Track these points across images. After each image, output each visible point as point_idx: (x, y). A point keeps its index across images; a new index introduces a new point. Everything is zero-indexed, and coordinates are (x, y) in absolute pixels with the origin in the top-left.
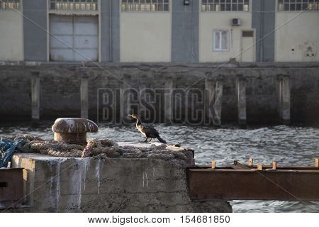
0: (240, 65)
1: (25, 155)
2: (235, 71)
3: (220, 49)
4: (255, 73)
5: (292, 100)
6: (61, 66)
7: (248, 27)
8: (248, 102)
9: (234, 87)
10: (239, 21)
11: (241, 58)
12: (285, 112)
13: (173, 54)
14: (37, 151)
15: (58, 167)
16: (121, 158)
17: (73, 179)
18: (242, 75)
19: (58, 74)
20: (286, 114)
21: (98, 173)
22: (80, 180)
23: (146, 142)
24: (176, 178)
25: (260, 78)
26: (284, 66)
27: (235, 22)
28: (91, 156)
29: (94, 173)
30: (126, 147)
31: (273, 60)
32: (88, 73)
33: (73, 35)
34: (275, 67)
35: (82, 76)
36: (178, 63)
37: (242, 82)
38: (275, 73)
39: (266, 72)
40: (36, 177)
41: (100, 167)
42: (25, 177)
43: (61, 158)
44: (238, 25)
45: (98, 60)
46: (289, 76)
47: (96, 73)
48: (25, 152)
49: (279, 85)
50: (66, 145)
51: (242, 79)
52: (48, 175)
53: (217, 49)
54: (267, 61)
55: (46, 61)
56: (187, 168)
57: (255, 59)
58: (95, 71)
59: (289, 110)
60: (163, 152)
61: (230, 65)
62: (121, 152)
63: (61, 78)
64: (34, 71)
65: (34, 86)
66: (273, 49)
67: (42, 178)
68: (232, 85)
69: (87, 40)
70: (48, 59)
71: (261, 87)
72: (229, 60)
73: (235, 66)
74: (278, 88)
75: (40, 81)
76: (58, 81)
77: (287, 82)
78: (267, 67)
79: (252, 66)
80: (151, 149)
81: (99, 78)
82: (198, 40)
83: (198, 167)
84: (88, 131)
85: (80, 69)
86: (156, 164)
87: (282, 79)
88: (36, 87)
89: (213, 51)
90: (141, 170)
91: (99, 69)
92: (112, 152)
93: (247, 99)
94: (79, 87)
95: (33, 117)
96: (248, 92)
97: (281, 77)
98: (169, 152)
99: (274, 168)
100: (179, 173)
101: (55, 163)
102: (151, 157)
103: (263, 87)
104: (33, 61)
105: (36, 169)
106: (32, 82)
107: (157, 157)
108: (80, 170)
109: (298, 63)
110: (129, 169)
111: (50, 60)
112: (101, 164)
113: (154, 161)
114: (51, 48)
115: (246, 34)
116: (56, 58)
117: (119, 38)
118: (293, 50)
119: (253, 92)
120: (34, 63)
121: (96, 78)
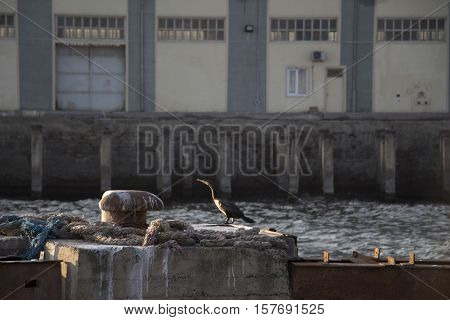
0: (324, 117)
1: (63, 242)
2: (317, 124)
3: (296, 94)
4: (346, 128)
5: (397, 167)
6: (72, 118)
7: (336, 64)
8: (336, 169)
9: (317, 147)
10: (323, 55)
11: (325, 105)
12: (388, 183)
13: (230, 101)
14: (78, 236)
15: (111, 259)
16: (198, 247)
17: (132, 275)
18: (327, 131)
19: (69, 129)
20: (390, 186)
21: (166, 268)
22: (141, 278)
23: (227, 224)
24: (275, 276)
25: (352, 135)
26: (387, 118)
27: (317, 56)
28: (156, 243)
29: (160, 268)
30: (203, 232)
31: (370, 109)
32: (111, 127)
33: (89, 74)
34: (373, 119)
35: (103, 131)
36: (237, 114)
37: (328, 140)
38: (373, 128)
39: (360, 127)
40: (79, 273)
41: (169, 259)
42: (64, 273)
43: (115, 247)
44: (321, 61)
45: (123, 109)
46: (394, 133)
47: (122, 127)
48: (63, 238)
49: (379, 145)
50: (120, 229)
51: (328, 135)
52: (96, 270)
53: (293, 95)
54: (362, 110)
55: (51, 109)
56: (290, 262)
57: (345, 109)
58: (120, 124)
59: (393, 180)
60: (256, 239)
61: (310, 117)
62: (197, 238)
63: (73, 134)
64: (35, 124)
65: (35, 145)
66: (370, 94)
67: (88, 274)
68: (313, 145)
69: (108, 81)
70: (54, 108)
71: (354, 147)
72: (308, 109)
73: (318, 118)
74: (379, 148)
75: (44, 139)
76: (69, 138)
77: (392, 141)
78: (364, 119)
79: (341, 118)
80: (238, 235)
81: (127, 133)
82: (265, 81)
83: (302, 260)
84: (150, 209)
85: (100, 122)
86: (246, 255)
87: (384, 137)
88: (37, 147)
89: (286, 97)
90: (225, 263)
91: (126, 122)
92: (185, 238)
93: (335, 165)
94: (98, 148)
95: (34, 189)
96: (336, 155)
97: (382, 134)
98: (265, 238)
99: (411, 262)
100: (278, 268)
101: (106, 254)
102: (240, 246)
103: (358, 147)
104: (33, 110)
105: (79, 262)
106: (33, 139)
107: (248, 246)
108: (141, 263)
109: (407, 114)
110: (209, 262)
111: (57, 108)
112: (170, 255)
113: (244, 251)
114: (57, 92)
115: (333, 73)
116: (64, 105)
117: (154, 78)
118: (398, 96)
119: (344, 155)
120: (34, 113)
121: (122, 134)
